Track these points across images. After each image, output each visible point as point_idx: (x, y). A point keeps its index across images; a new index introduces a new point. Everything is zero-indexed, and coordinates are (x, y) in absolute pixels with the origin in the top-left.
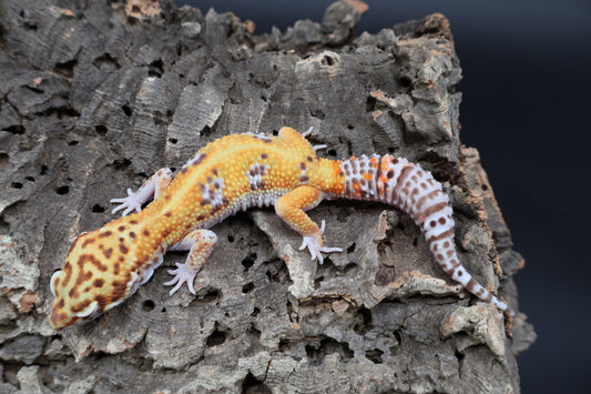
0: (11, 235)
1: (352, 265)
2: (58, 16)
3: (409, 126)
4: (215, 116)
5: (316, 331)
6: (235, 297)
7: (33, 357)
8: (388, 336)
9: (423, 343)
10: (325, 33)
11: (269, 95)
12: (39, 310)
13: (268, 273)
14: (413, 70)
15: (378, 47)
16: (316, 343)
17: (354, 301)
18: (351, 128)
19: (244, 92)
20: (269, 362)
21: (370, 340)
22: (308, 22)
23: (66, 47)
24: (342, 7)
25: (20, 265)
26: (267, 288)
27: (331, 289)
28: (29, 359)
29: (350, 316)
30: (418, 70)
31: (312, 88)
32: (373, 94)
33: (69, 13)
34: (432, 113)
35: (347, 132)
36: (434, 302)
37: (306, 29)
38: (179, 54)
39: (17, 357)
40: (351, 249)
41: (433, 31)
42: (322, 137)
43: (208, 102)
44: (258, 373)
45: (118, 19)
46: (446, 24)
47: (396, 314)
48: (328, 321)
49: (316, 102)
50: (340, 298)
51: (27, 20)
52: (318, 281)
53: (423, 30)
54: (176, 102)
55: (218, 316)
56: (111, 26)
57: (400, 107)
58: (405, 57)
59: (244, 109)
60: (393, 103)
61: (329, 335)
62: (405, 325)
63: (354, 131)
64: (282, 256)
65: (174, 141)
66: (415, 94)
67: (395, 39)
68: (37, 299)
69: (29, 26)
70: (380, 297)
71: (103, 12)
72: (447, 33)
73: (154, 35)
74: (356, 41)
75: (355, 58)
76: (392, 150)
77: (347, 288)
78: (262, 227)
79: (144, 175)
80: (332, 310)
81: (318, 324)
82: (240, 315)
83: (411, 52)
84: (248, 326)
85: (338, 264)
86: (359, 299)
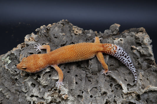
1: (135, 85)
2: (62, 35)
3: (142, 53)
5: (128, 101)
6: (110, 94)
8: (144, 101)
9: (154, 102)
10: (113, 32)
12: (68, 99)
13: (116, 88)
14: (141, 41)
15: (131, 36)
17: (137, 93)
21: (141, 102)
22: (108, 30)
23: (64, 41)
24: (115, 26)
25: (64, 89)
26: (116, 91)
27: (132, 91)
29: (135, 97)
30: (142, 41)
32: (132, 47)
33: (64, 34)
34: (147, 50)
36: (155, 92)
37: (108, 32)
40: (134, 81)
41: (142, 31)
45: (73, 34)
46: (144, 30)
47: (146, 96)
48: (131, 98)
50: (133, 93)
52: (128, 89)
53: (139, 31)
55: (107, 98)
56: (72, 36)
57: (139, 49)
58: (138, 38)
60: (138, 48)
61: (131, 101)
62: (149, 98)
64: (120, 84)
65: (91, 60)
66: (142, 46)
67: (134, 34)
68: (68, 96)
69: (55, 37)
70: (144, 92)
71: (69, 33)
72: (145, 32)
73: (81, 37)
74: (123, 35)
75: (126, 39)
76: (138, 59)
77: (135, 90)
78: (114, 78)
79: (83, 68)
80: (132, 96)
81: (128, 99)
82: (112, 98)
83: (140, 37)
84: (113, 100)
85: (131, 85)
86: (138, 92)
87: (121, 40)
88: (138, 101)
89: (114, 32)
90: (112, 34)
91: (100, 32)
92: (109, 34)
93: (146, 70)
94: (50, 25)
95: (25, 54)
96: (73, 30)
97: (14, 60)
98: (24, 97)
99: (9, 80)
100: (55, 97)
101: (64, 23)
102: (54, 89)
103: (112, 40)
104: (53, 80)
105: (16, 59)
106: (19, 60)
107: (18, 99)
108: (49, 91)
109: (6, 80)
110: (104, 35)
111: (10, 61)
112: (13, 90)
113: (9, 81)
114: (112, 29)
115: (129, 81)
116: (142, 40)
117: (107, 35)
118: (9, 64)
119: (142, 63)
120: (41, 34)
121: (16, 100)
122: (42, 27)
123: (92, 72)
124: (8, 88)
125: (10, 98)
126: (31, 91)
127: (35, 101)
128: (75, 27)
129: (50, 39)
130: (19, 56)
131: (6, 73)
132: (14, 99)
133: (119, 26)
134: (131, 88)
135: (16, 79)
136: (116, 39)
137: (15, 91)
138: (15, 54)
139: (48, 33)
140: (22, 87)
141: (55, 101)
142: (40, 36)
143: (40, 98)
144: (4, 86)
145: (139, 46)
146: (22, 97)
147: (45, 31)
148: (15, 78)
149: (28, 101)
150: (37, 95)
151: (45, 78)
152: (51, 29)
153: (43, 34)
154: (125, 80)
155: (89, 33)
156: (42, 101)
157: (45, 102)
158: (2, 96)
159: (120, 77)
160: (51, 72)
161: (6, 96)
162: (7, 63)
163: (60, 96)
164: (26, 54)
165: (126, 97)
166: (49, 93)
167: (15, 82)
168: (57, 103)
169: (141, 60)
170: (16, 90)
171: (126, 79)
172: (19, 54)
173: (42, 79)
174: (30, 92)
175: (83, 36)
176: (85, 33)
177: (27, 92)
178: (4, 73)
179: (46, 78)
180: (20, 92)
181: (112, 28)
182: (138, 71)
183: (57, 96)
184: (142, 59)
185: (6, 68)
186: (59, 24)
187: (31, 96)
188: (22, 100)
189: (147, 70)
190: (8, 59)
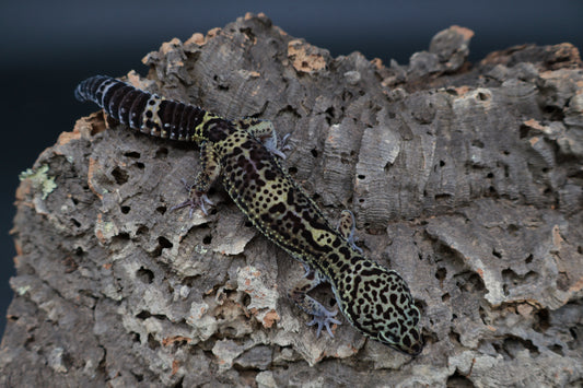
0: (253, 264)
1: (531, 273)
2: (247, 77)
3: (564, 150)
4: (395, 153)
5: (503, 331)
6: (437, 306)
7: (265, 364)
8: (565, 333)
10: (443, 61)
11: (433, 131)
12: (279, 325)
13: (458, 284)
14: (561, 100)
15: (519, 78)
16: (500, 342)
17: (538, 304)
18: (506, 153)
19: (413, 130)
20: (474, 360)
21: (551, 336)
22: (424, 53)
23: (254, 103)
24: (451, 36)
25: (265, 290)
26: (459, 298)
27: (520, 295)
28: (263, 366)
29: (532, 317)
30: (568, 100)
31: (469, 121)
32: (527, 123)
33: (255, 74)
35: (504, 157)
37: (425, 60)
38: (344, 99)
39: (253, 365)
40: (529, 260)
41: (565, 59)
42: (483, 163)
43: (388, 141)
44: (464, 369)
45: (290, 74)
46: (575, 52)
47: (572, 313)
48: (513, 322)
49: (472, 133)
50: (525, 302)
51: (221, 83)
52: (504, 287)
53: (554, 59)
54: (359, 143)
56: (285, 80)
57: (555, 134)
58: (552, 88)
59: (415, 145)
60: (548, 130)
61: (515, 334)
63: (510, 156)
64: (476, 270)
65: (362, 177)
66: (568, 120)
67: (535, 71)
68: (277, 316)
69: (221, 88)
70: (565, 300)
71: (274, 69)
72: (578, 61)
73: (321, 85)
74: (490, 73)
75: (502, 91)
76: (545, 170)
77: (532, 293)
78: (452, 247)
79: (331, 206)
80: (517, 313)
81: (505, 325)
82: (442, 321)
83: (558, 84)
84: (449, 330)
85: (519, 273)
86: (543, 302)
87: (482, 96)
88: (538, 330)
89: (447, 61)
90: (443, 70)
91: (393, 63)
92: (431, 70)
93: (573, 213)
94: (197, 37)
95: (109, 158)
96: (291, 58)
97: (65, 178)
98: (114, 318)
99: (55, 255)
100: (227, 318)
101: (253, 25)
102: (225, 291)
103: (446, 94)
104: (220, 257)
105: (75, 176)
106: (86, 182)
107: (93, 325)
108: (205, 296)
109: (41, 253)
110: (408, 74)
111: (50, 186)
112: (71, 293)
113: (52, 259)
114: (441, 50)
115: (511, 258)
116: (568, 96)
117: (422, 73)
118: (49, 194)
119: (562, 187)
120: (165, 76)
121: (83, 328)
122: (167, 47)
123: (366, 224)
124: (54, 284)
125: (63, 322)
126: (140, 298)
127: (155, 333)
128: (298, 45)
129: (201, 93)
130: (84, 167)
131: (41, 229)
132: (77, 323)
133: (467, 34)
134: (519, 287)
135: (80, 252)
136: (460, 90)
137: (77, 295)
138: (71, 159)
139: (192, 68)
140: (103, 282)
141: (227, 332)
142: (163, 83)
143: (174, 323)
144: (38, 276)
145: (552, 120)
146: (108, 318)
147: (182, 64)
148: (76, 247)
149: (128, 331)
150: (162, 313)
151: (188, 250)
152: (204, 54)
153: (174, 74)
154: (495, 254)
155: (352, 68)
156: (182, 333)
157: (192, 336)
158: (33, 311)
159: (474, 243)
160: (211, 225)
161: (46, 313)
162: (42, 193)
163: (246, 313)
164: (113, 156)
165: (497, 319)
166: (207, 306)
167: (77, 261)
168: (235, 339)
169: (557, 178)
170: (81, 291)
171: (497, 250)
172: (86, 155)
173: (179, 254)
174: (135, 302)
175: (329, 79)
176: (335, 69)
177: (123, 299)
178: (33, 228)
179: (193, 251)
180: (97, 298)
181: (439, 45)
182: (546, 217)
183: (235, 313)
184: (564, 172)
185: (39, 210)
186: (232, 31)
187: (138, 316)
188: (105, 328)
189: (578, 216)
190: (45, 176)
